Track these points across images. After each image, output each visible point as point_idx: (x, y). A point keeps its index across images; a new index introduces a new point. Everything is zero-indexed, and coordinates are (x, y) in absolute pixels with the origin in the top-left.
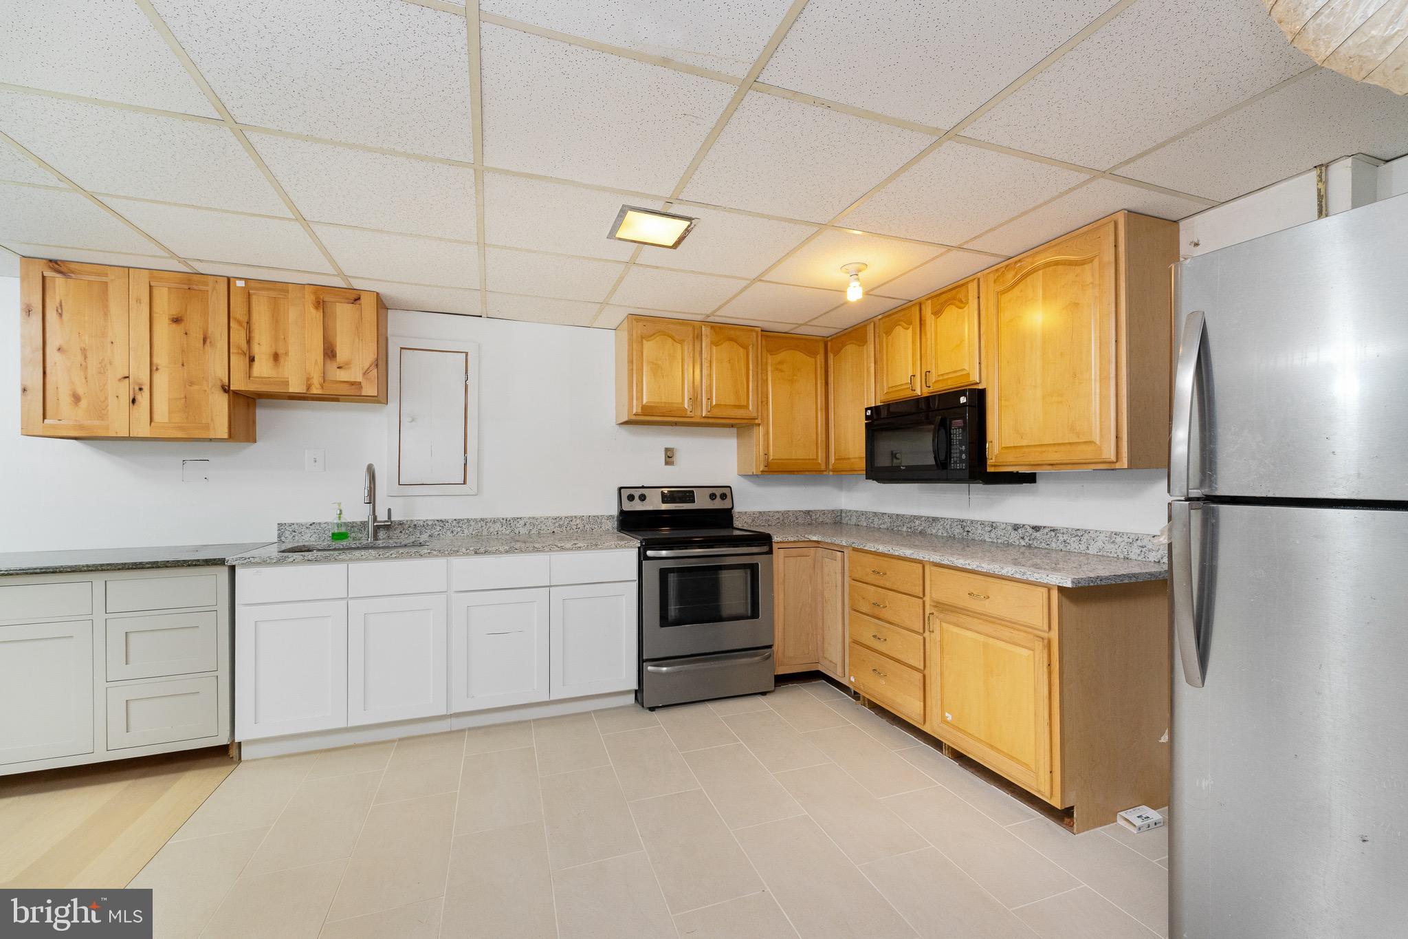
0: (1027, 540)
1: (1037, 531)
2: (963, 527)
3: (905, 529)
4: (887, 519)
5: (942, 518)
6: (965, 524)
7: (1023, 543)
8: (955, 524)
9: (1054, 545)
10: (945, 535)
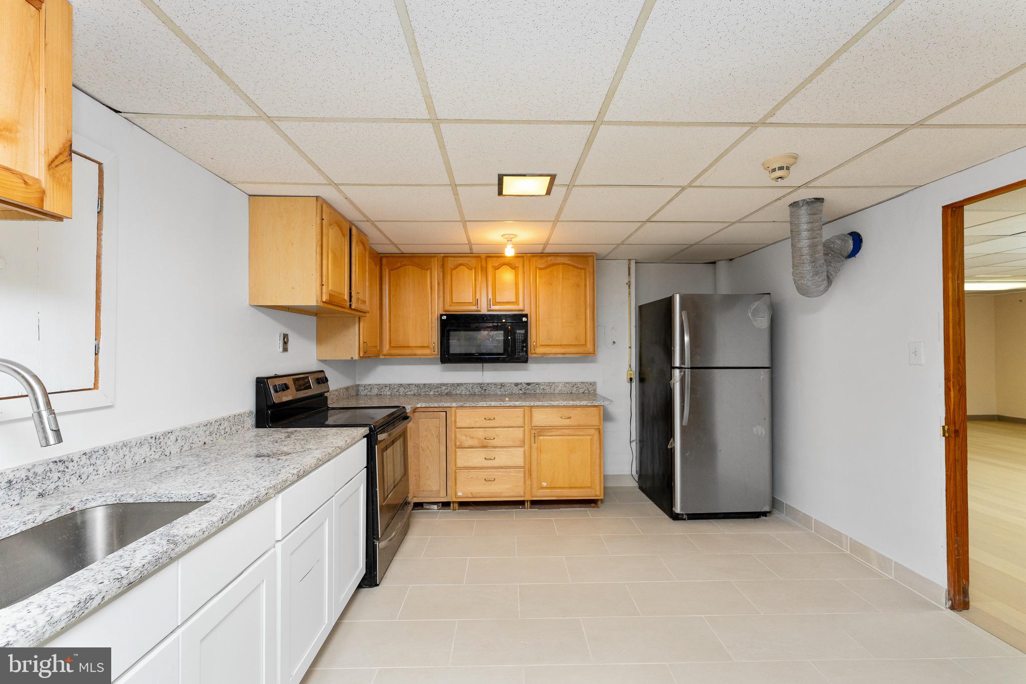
0: (523, 390)
1: (529, 385)
2: (482, 388)
3: (432, 393)
4: (413, 388)
5: (465, 384)
6: (483, 386)
7: (521, 392)
8: (476, 386)
9: (538, 391)
10: (468, 393)
